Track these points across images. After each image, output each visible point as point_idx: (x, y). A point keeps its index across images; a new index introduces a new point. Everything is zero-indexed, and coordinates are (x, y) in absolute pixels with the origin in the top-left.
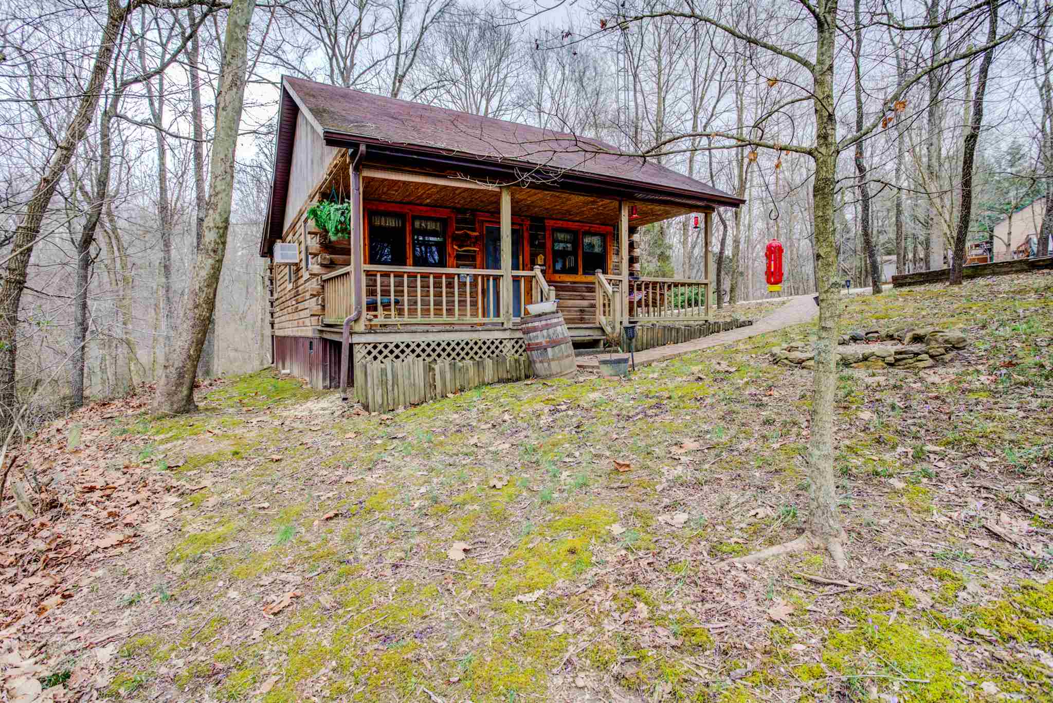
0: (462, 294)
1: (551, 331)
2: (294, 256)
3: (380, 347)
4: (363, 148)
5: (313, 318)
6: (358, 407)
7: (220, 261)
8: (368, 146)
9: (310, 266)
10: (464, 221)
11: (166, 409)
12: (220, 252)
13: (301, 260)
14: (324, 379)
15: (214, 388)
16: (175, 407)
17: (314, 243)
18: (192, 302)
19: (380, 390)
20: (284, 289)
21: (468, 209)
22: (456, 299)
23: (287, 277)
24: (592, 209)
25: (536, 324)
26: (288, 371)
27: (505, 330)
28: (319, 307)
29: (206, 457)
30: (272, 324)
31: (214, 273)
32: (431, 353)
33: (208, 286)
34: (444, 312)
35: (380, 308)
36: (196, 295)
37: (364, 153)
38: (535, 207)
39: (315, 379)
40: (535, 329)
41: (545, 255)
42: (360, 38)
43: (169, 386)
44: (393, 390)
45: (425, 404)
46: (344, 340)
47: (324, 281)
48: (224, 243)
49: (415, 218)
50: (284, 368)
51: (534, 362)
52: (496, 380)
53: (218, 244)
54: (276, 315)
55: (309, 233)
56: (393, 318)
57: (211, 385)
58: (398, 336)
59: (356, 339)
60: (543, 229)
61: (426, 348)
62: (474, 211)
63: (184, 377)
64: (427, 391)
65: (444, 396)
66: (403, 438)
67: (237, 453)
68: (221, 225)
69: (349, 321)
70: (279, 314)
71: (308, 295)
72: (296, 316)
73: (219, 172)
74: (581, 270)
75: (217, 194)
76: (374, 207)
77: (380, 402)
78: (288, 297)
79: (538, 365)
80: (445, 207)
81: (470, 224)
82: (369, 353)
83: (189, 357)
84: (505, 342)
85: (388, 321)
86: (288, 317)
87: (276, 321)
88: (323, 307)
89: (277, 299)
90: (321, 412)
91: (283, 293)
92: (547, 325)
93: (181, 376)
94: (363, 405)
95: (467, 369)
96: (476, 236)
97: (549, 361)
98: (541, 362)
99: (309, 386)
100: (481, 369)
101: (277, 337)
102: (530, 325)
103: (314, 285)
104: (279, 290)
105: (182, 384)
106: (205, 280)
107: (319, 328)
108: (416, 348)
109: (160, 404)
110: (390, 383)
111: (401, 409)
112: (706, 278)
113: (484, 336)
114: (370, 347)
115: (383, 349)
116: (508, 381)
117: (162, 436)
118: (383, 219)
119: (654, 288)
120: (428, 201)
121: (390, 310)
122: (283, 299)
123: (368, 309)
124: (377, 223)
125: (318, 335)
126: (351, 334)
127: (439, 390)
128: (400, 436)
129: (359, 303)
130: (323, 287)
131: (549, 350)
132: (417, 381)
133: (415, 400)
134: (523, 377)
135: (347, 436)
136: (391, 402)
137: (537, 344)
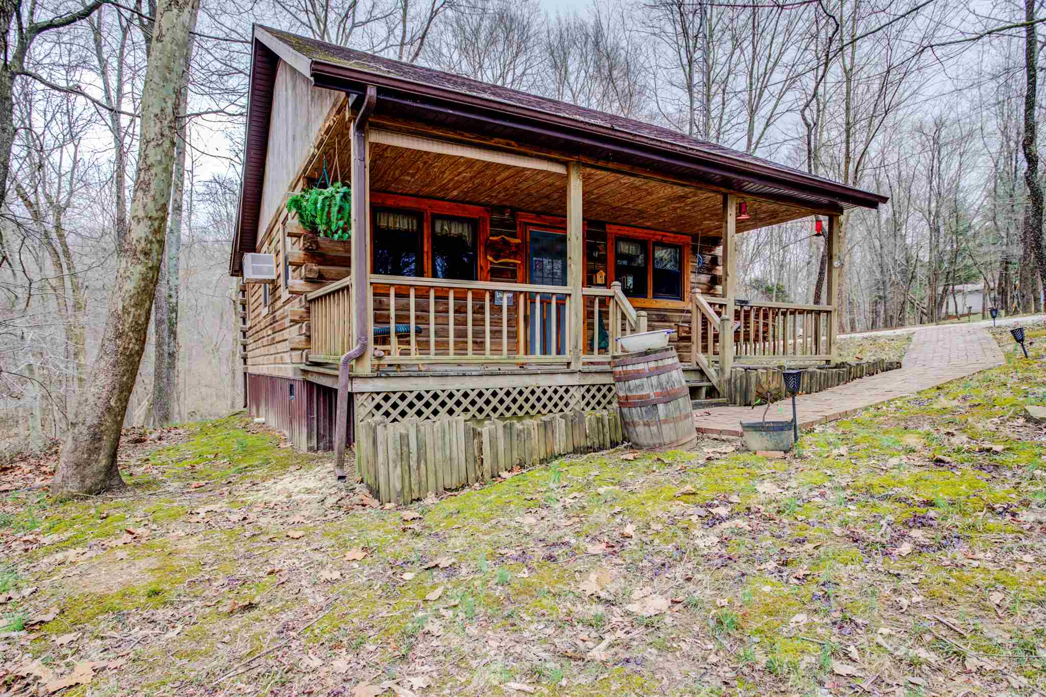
0: (496, 322)
1: (664, 377)
2: (270, 271)
3: (394, 398)
4: (371, 92)
5: (295, 353)
6: (362, 491)
7: (157, 269)
8: (380, 91)
9: (290, 281)
10: (502, 224)
11: (73, 487)
12: (154, 254)
13: (279, 276)
14: (309, 437)
15: (164, 442)
16: (88, 482)
17: (296, 250)
18: (112, 329)
19: (399, 469)
20: (259, 315)
21: (505, 207)
22: (488, 328)
23: (262, 300)
24: (675, 209)
25: (641, 367)
26: (262, 420)
27: (573, 373)
28: (303, 338)
29: (101, 599)
30: (245, 360)
31: (146, 286)
32: (470, 407)
33: (136, 305)
34: (470, 345)
35: (393, 339)
36: (119, 318)
37: (374, 100)
38: (600, 204)
39: (297, 433)
40: (638, 375)
41: (606, 272)
42: (354, 25)
43: (78, 454)
44: (418, 468)
45: (467, 490)
46: (341, 385)
47: (310, 301)
48: (161, 243)
49: (435, 217)
50: (258, 416)
51: (634, 424)
52: (571, 449)
53: (151, 242)
54: (249, 348)
55: (291, 235)
56: (413, 356)
57: (160, 439)
58: (420, 381)
59: (358, 386)
60: (604, 238)
61: (462, 399)
62: (514, 211)
63: (100, 439)
64: (471, 469)
65: (495, 476)
66: (451, 570)
67: (157, 593)
68: (154, 214)
69: (349, 359)
70: (253, 346)
71: (287, 322)
72: (272, 349)
73: (151, 134)
74: (650, 292)
75: (149, 167)
76: (380, 201)
77: (398, 487)
78: (263, 325)
79: (640, 429)
80: (475, 204)
81: (510, 226)
82: (378, 407)
83: (109, 409)
84: (572, 390)
85: (404, 360)
86: (263, 351)
87: (250, 354)
88: (309, 337)
89: (250, 328)
90: (305, 497)
91: (257, 320)
92: (657, 368)
93: (96, 438)
94: (368, 486)
95: (529, 434)
96: (518, 245)
97: (659, 423)
98: (647, 424)
99: (289, 445)
100: (550, 434)
101: (250, 375)
102: (630, 368)
103: (296, 307)
104: (252, 316)
105: (97, 450)
106: (131, 297)
107: (303, 367)
108: (447, 400)
109: (65, 479)
110: (414, 457)
111: (430, 499)
112: (829, 303)
113: (544, 382)
114: (379, 399)
115: (399, 402)
116: (588, 450)
117: (55, 537)
118: (391, 219)
119: (766, 317)
120: (455, 193)
121: (408, 343)
122: (257, 328)
123: (376, 342)
124: (383, 224)
125: (300, 377)
126: (351, 378)
127: (487, 465)
128: (444, 562)
129: (363, 333)
130: (308, 311)
131: (661, 407)
132: (455, 455)
133: (454, 483)
134: (608, 445)
135: (350, 555)
136: (415, 488)
137: (641, 397)
